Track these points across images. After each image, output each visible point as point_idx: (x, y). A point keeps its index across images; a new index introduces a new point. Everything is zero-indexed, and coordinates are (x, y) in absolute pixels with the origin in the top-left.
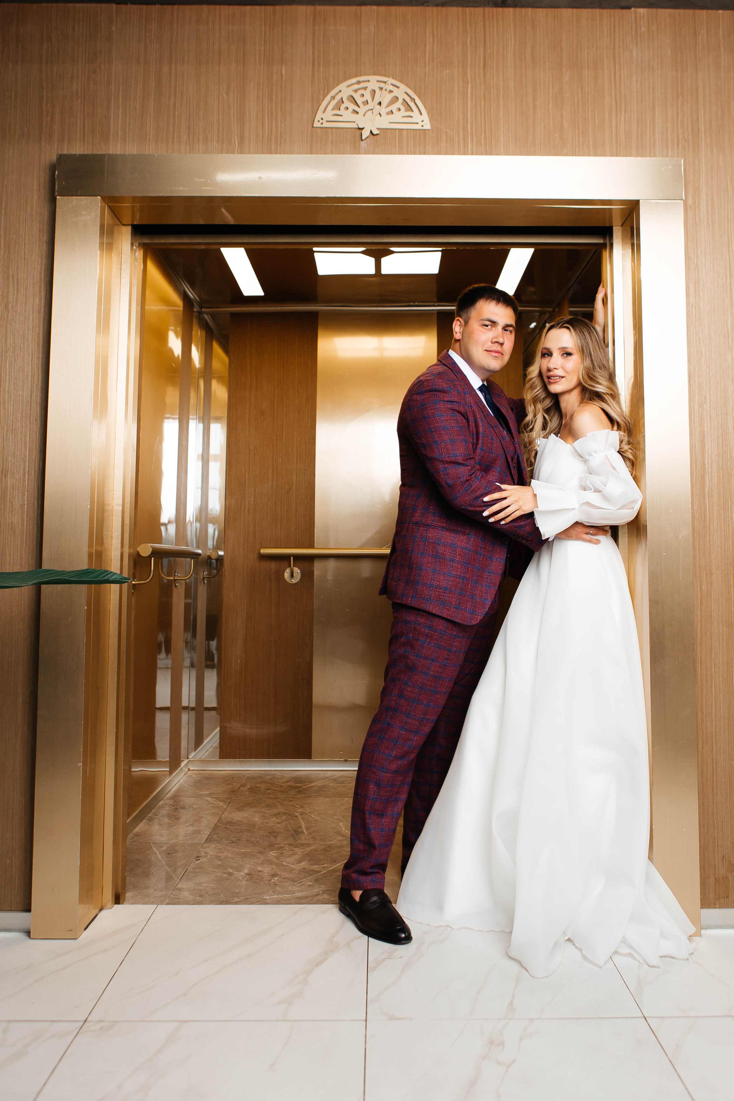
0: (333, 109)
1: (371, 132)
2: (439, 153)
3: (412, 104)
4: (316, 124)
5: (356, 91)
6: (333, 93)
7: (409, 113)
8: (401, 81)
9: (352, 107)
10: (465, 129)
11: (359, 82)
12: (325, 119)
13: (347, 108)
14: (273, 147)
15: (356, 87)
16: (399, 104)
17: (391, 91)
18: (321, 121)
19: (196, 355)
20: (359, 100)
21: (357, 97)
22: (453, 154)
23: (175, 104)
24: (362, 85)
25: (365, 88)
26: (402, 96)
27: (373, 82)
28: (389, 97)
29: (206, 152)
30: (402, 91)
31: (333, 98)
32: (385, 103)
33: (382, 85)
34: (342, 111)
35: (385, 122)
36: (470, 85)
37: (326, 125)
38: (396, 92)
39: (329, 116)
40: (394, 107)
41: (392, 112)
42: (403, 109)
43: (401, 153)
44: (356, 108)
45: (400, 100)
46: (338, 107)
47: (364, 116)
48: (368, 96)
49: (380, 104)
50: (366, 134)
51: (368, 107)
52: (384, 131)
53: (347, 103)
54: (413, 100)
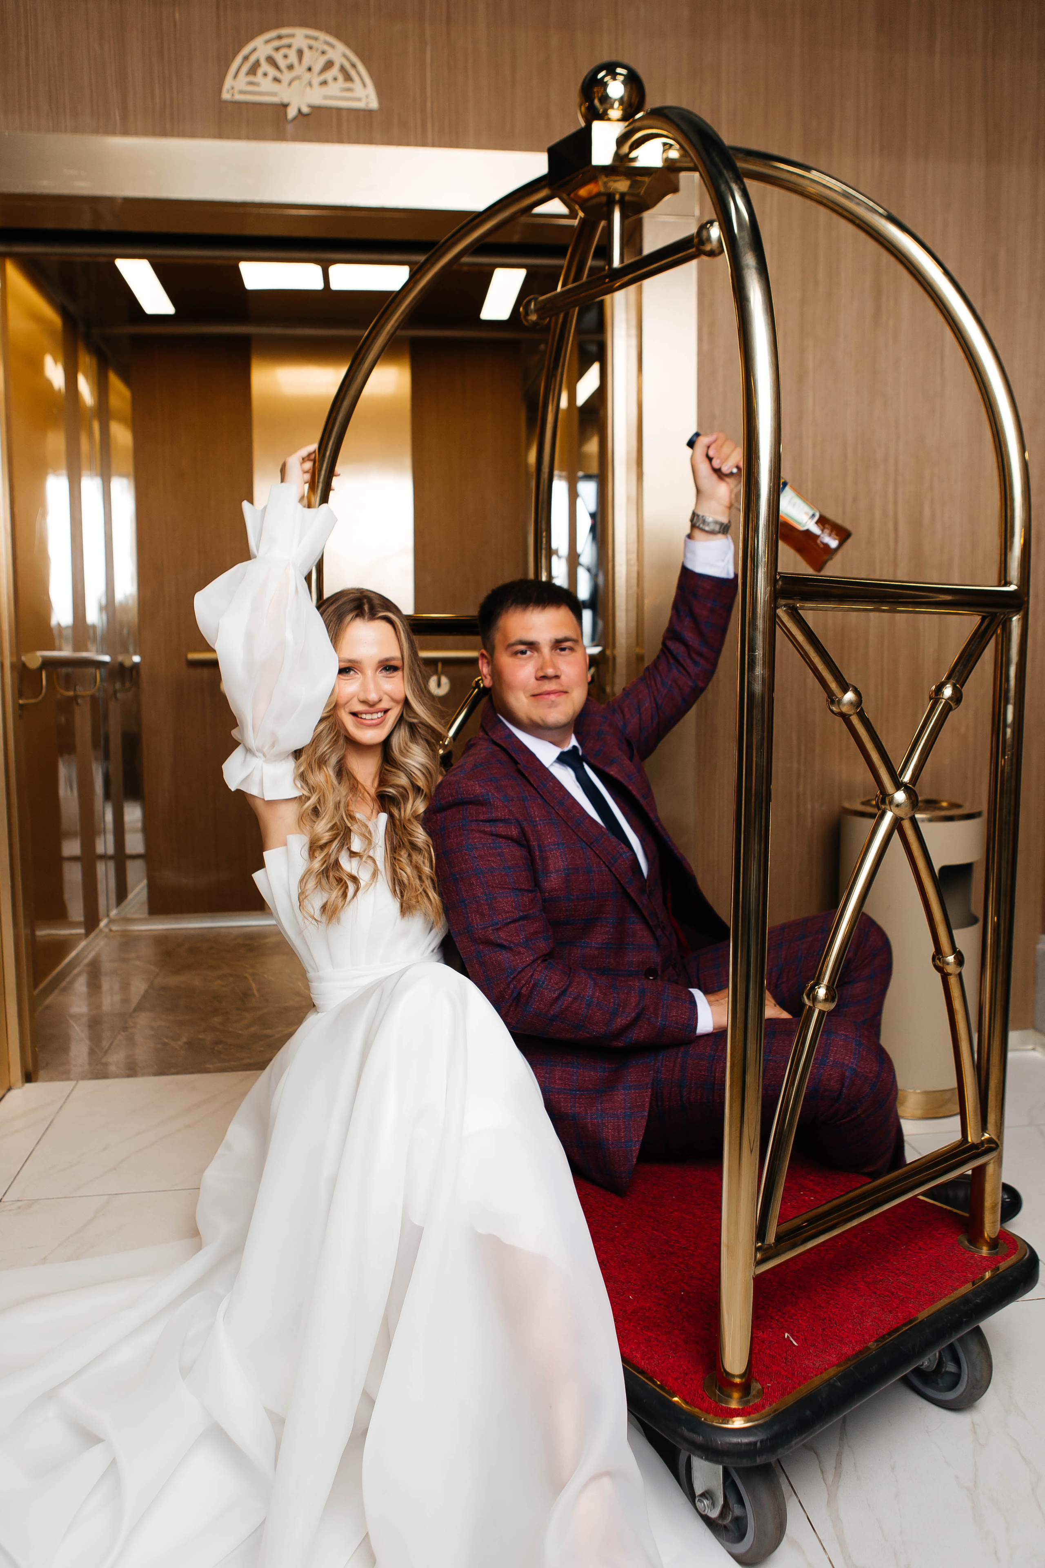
0: (248, 74)
1: (299, 111)
2: (389, 142)
3: (353, 73)
4: (226, 96)
5: (277, 49)
6: (245, 51)
7: (349, 85)
8: (338, 37)
9: (272, 72)
10: (423, 110)
11: (280, 37)
12: (237, 89)
13: (265, 75)
14: (168, 126)
15: (277, 43)
16: (335, 71)
17: (323, 53)
18: (231, 92)
19: (84, 387)
20: (282, 63)
21: (278, 57)
22: (408, 144)
23: (27, 58)
24: (285, 41)
25: (289, 46)
26: (338, 60)
27: (300, 36)
28: (322, 61)
29: (76, 130)
30: (339, 52)
31: (246, 58)
32: (317, 68)
33: (312, 42)
34: (259, 78)
35: (317, 96)
36: (429, 48)
37: (239, 97)
38: (332, 54)
39: (242, 82)
40: (329, 75)
41: (324, 83)
42: (341, 78)
43: (340, 140)
44: (278, 75)
45: (337, 67)
46: (253, 71)
47: (290, 84)
48: (293, 58)
49: (310, 69)
50: (292, 113)
51: (294, 74)
52: (316, 110)
53: (265, 67)
54: (354, 66)
